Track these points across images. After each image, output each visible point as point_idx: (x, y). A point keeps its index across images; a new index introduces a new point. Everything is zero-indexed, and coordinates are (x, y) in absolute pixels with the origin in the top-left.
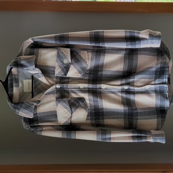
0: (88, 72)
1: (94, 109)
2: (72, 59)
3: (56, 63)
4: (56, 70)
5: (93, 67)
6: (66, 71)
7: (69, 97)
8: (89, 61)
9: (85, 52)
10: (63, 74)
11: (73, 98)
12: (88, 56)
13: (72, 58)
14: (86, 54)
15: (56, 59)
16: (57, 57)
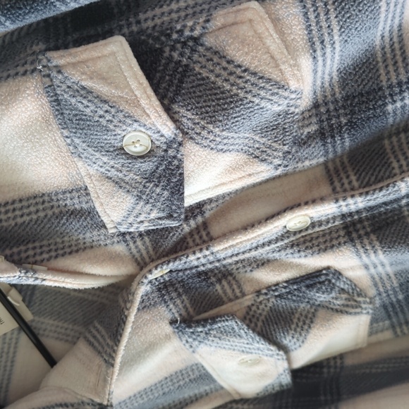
0: (313, 128)
1: (401, 285)
2: (175, 107)
3: (80, 164)
4: (97, 205)
5: (336, 78)
6: (166, 193)
7: (244, 295)
8: (297, 66)
9: (249, 15)
10: (153, 215)
11: (269, 288)
12: (281, 33)
13: (173, 101)
14: (261, 29)
15: (61, 141)
16: (64, 125)
